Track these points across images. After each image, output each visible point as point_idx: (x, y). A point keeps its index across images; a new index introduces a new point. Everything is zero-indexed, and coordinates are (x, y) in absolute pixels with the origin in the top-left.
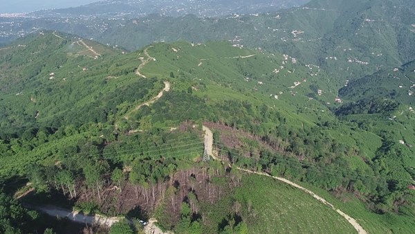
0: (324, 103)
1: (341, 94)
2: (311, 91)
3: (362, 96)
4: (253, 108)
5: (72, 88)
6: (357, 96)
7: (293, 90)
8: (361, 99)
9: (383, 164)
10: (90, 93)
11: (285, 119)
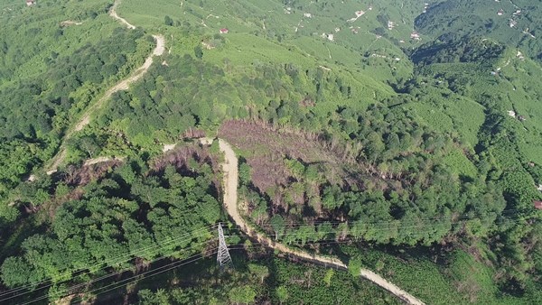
0: (397, 43)
1: (418, 26)
2: (378, 25)
3: (446, 28)
4: (302, 74)
5: (8, 42)
6: (440, 29)
7: (354, 24)
8: (444, 32)
9: (493, 160)
10: (37, 51)
11: (349, 88)
